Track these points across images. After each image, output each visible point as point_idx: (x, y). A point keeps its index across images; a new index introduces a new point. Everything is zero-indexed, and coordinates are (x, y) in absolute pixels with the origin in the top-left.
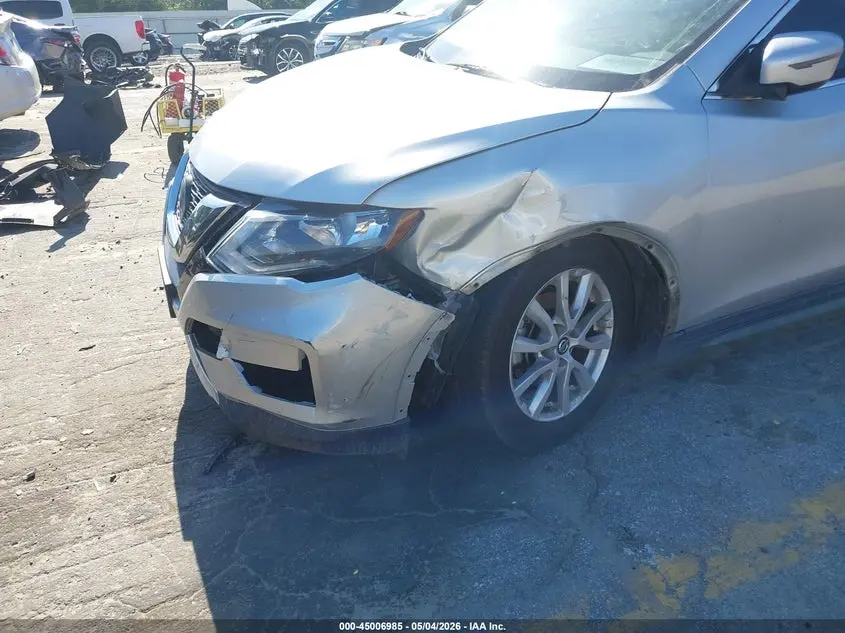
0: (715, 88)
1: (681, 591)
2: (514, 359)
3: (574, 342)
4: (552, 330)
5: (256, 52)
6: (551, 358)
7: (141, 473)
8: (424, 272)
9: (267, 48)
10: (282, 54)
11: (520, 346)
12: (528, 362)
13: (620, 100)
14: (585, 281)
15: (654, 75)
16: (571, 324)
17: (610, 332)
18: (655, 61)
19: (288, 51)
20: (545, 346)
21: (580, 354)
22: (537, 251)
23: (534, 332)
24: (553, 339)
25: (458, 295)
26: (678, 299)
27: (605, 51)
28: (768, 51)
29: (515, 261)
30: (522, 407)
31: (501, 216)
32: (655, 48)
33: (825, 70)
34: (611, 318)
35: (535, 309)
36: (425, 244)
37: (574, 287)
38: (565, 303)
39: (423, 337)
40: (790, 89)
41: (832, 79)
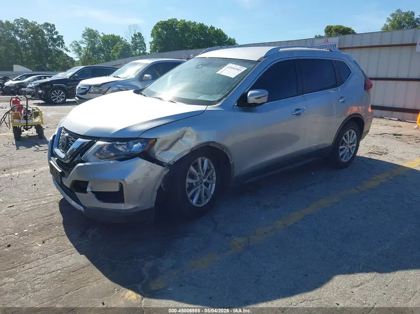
0: (236, 104)
1: (243, 245)
2: (187, 186)
3: (204, 181)
4: (198, 176)
5: (40, 91)
6: (198, 185)
7: (55, 240)
8: (158, 158)
9: (46, 90)
10: (54, 93)
11: (189, 180)
12: (191, 186)
13: (210, 108)
14: (206, 161)
15: (219, 101)
16: (203, 175)
17: (215, 178)
18: (218, 97)
19: (57, 92)
20: (196, 181)
21: (207, 184)
22: (191, 150)
23: (192, 176)
24: (198, 179)
25: (169, 165)
26: (233, 166)
27: (204, 94)
28: (249, 94)
29: (185, 153)
30: (191, 201)
31: (180, 140)
32: (219, 93)
33: (265, 99)
34: (214, 173)
35: (192, 169)
36: (157, 149)
37: (203, 163)
38: (201, 167)
39: (159, 177)
40: (256, 105)
41: (267, 102)
